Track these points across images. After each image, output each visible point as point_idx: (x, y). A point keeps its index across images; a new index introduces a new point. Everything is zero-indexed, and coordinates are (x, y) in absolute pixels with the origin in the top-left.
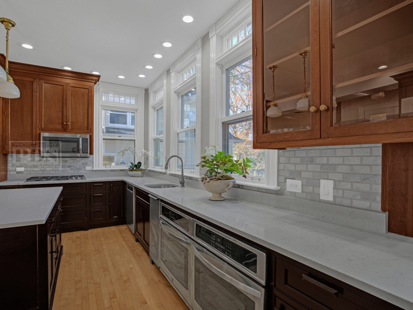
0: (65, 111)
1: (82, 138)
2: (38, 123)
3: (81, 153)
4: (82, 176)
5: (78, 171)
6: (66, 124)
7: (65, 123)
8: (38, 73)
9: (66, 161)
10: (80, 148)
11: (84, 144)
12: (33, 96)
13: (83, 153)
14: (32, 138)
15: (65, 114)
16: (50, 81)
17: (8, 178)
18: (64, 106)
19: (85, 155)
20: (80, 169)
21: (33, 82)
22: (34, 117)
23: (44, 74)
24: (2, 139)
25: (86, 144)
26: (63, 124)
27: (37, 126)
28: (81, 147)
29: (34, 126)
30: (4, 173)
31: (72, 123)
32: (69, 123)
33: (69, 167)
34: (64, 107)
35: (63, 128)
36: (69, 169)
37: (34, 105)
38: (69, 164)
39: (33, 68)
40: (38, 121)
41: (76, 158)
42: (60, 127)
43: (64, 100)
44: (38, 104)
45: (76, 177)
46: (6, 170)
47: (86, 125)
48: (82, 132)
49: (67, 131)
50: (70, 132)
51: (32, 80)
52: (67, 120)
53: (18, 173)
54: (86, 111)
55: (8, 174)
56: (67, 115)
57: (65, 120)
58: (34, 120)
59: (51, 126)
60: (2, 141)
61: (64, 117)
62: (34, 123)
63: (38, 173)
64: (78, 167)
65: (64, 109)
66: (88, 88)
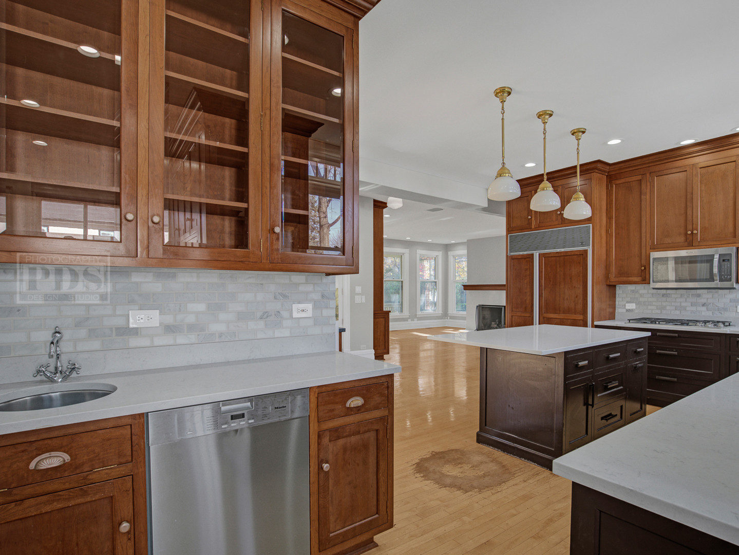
0: (689, 212)
1: (720, 255)
2: (648, 239)
3: (717, 280)
4: (725, 324)
5: (721, 313)
6: (692, 233)
7: (689, 232)
8: (647, 165)
9: (699, 296)
10: (714, 272)
11: (724, 265)
12: (641, 201)
13: (721, 280)
14: (641, 261)
15: (689, 217)
16: (665, 171)
17: (616, 318)
18: (689, 204)
19: (726, 284)
20: (725, 309)
21: (641, 180)
22: (643, 230)
23: (655, 164)
24: (606, 266)
25: (727, 264)
26: (686, 234)
27: (647, 244)
28: (715, 270)
29: (643, 244)
30: (611, 310)
31: (704, 229)
32: (697, 231)
33: (703, 305)
34: (688, 207)
35: (686, 241)
36: (704, 308)
37: (643, 213)
38: (703, 301)
39: (639, 160)
40: (648, 236)
41: (717, 290)
42: (681, 239)
43: (688, 194)
44: (648, 210)
45: (716, 323)
46: (613, 307)
47: (731, 229)
48: (722, 243)
49: (694, 245)
50: (699, 246)
51: (639, 177)
52: (694, 226)
53: (628, 311)
54: (731, 203)
55: (616, 311)
56: (694, 218)
57: (690, 227)
58: (642, 234)
59: (668, 240)
60: (606, 268)
61: (688, 222)
62: (643, 239)
63: (653, 312)
64: (721, 305)
65: (688, 210)
66: (734, 160)
